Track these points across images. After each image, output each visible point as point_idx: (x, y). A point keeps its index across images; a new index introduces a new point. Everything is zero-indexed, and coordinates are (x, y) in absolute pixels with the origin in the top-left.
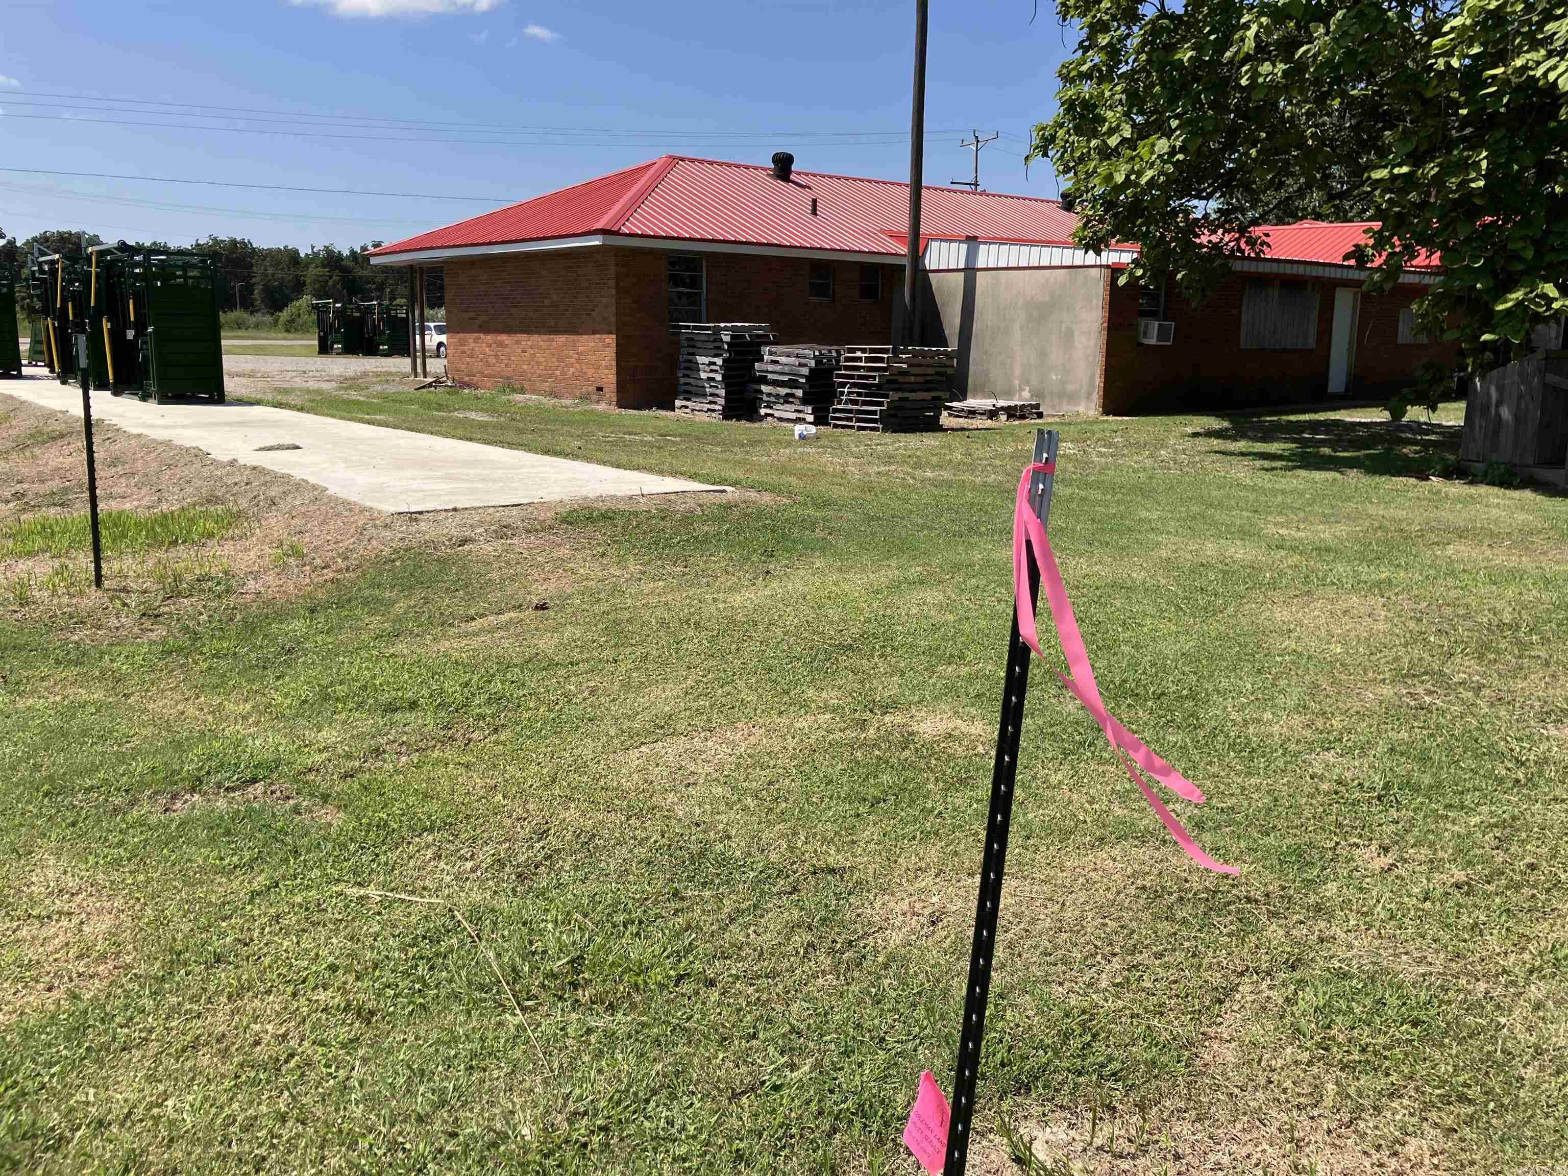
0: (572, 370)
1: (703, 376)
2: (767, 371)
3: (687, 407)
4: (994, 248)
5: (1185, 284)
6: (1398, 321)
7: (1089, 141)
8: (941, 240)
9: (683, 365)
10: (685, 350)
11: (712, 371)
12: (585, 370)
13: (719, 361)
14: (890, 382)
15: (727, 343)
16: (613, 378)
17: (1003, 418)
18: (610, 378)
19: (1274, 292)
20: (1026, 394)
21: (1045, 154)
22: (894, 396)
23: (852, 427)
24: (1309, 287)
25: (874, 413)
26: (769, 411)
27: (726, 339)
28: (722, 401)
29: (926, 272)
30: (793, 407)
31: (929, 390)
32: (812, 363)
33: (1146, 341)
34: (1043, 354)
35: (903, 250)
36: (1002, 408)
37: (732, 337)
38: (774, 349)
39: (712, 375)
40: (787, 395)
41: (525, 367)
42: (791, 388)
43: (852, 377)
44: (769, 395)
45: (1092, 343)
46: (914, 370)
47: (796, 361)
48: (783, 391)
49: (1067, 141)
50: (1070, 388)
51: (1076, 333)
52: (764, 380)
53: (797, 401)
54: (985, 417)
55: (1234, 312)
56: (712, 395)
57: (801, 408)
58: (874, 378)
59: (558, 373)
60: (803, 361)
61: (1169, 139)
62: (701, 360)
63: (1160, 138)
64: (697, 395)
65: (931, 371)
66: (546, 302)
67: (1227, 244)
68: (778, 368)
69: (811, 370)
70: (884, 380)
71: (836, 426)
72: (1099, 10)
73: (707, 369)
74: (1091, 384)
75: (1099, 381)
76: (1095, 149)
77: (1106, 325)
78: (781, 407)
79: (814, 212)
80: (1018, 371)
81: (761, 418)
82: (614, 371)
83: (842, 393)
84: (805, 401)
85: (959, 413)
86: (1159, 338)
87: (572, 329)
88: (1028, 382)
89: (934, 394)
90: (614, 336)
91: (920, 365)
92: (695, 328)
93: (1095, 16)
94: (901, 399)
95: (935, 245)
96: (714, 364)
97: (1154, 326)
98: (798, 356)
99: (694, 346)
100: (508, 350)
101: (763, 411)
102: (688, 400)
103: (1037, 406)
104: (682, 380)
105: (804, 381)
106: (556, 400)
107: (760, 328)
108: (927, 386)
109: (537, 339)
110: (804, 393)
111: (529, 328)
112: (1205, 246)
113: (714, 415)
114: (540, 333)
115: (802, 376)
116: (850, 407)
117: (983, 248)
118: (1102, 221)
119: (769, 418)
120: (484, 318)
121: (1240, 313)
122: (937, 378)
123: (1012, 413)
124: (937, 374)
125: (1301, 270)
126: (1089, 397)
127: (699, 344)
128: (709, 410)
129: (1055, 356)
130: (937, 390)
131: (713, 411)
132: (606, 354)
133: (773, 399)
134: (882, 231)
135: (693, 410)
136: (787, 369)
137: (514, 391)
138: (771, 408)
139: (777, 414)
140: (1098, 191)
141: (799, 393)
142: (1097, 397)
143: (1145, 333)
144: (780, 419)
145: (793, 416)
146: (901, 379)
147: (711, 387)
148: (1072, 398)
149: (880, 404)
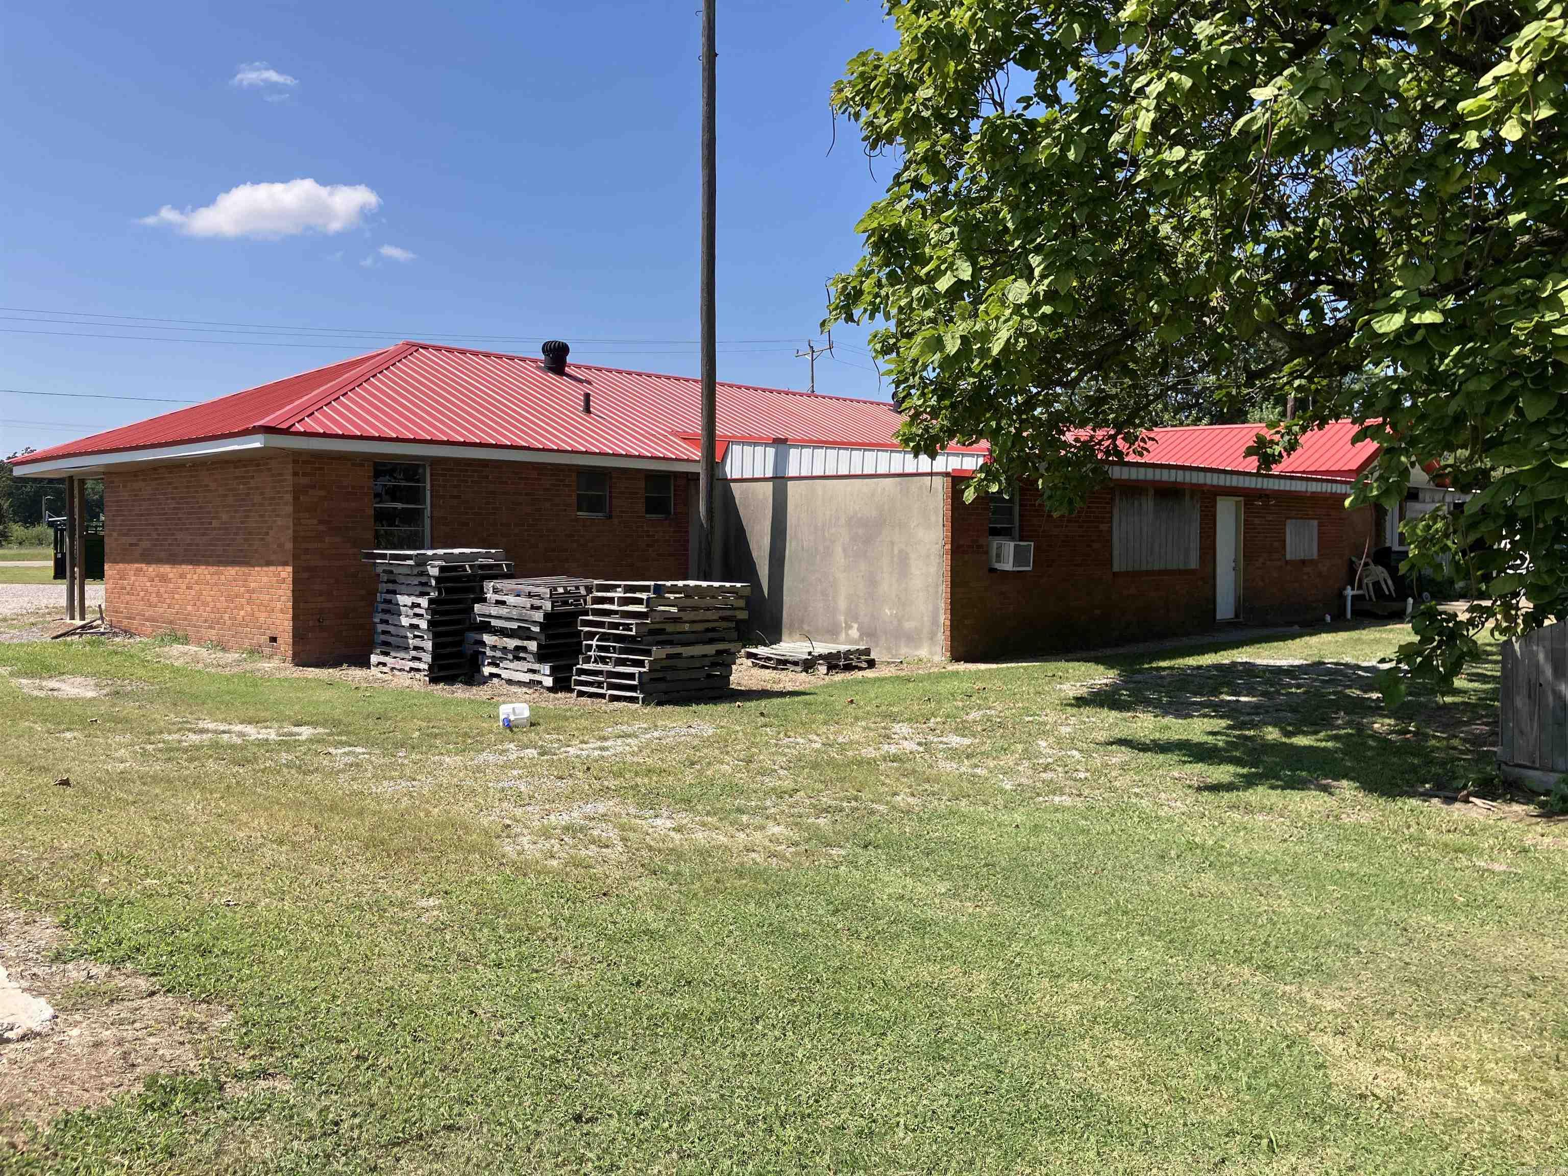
0: (242, 613)
1: (405, 621)
2: (490, 616)
3: (384, 665)
4: (807, 452)
5: (1048, 493)
6: (1285, 533)
7: (908, 290)
8: (744, 443)
9: (382, 606)
10: (383, 587)
11: (416, 615)
12: (257, 614)
13: (424, 602)
14: (652, 632)
15: (436, 578)
16: (288, 625)
17: (823, 669)
18: (284, 625)
19: (1149, 504)
20: (854, 633)
21: (850, 318)
22: (658, 652)
23: (602, 696)
24: (1187, 497)
25: (631, 676)
26: (494, 670)
27: (434, 572)
28: (427, 658)
29: (727, 482)
30: (525, 666)
31: (711, 641)
32: (548, 606)
33: (998, 566)
34: (872, 582)
35: (696, 454)
36: (821, 657)
37: (442, 569)
38: (500, 584)
39: (415, 621)
40: (517, 648)
41: (189, 608)
42: (521, 638)
43: (601, 624)
44: (494, 648)
45: (933, 570)
46: (688, 616)
47: (528, 602)
48: (512, 643)
49: (877, 295)
50: (908, 625)
51: (913, 556)
52: (486, 627)
53: (530, 657)
54: (799, 669)
55: (1104, 527)
56: (416, 648)
57: (536, 666)
58: (627, 627)
59: (226, 616)
60: (537, 602)
61: (1029, 282)
62: (403, 600)
63: (1015, 280)
64: (398, 648)
65: (710, 615)
66: (215, 524)
67: (1099, 443)
68: (503, 611)
69: (547, 616)
70: (645, 630)
71: (581, 694)
72: (914, 100)
73: (411, 612)
74: (935, 622)
75: (944, 618)
76: (919, 300)
77: (949, 547)
78: (511, 665)
79: (587, 410)
80: (842, 604)
81: (484, 681)
82: (290, 616)
83: (589, 647)
84: (541, 657)
85: (764, 663)
86: (1016, 562)
87: (242, 559)
88: (856, 619)
89: (721, 646)
90: (290, 569)
91: (695, 608)
92: (395, 557)
93: (908, 110)
94: (669, 656)
95: (736, 449)
96: (419, 606)
97: (1009, 547)
98: (530, 595)
99: (394, 584)
100: (171, 585)
101: (487, 670)
102: (386, 654)
103: (867, 652)
104: (381, 627)
105: (536, 629)
106: (220, 654)
107: (487, 556)
108: (709, 636)
109: (204, 572)
110: (539, 646)
111: (195, 557)
112: (1071, 446)
113: (418, 676)
114: (207, 564)
115: (535, 623)
116: (600, 667)
117: (793, 451)
118: (935, 413)
119: (495, 680)
120: (146, 544)
121: (1111, 527)
122: (725, 624)
123: (834, 662)
124: (723, 619)
125: (1180, 476)
126: (932, 637)
127: (401, 579)
128: (412, 669)
129: (888, 585)
130: (723, 640)
131: (418, 670)
132: (281, 592)
133: (498, 654)
134: (674, 433)
135: (392, 669)
136: (515, 613)
137: (176, 639)
138: (497, 666)
139: (505, 674)
140: (931, 374)
141: (533, 646)
142: (942, 638)
143: (998, 556)
144: (510, 682)
145: (526, 678)
146: (670, 628)
147: (415, 637)
148: (912, 639)
149: (640, 664)
